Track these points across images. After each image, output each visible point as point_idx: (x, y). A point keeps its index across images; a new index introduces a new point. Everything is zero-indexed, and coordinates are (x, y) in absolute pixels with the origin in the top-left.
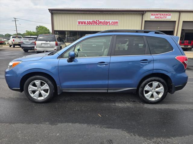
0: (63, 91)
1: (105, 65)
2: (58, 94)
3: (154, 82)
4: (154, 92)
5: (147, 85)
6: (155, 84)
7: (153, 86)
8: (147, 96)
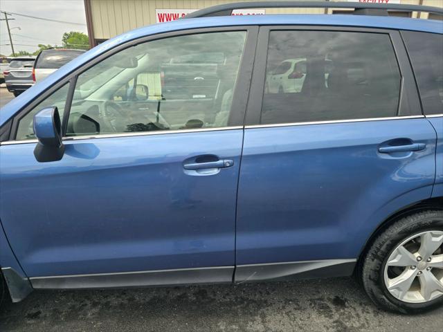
0: (36, 286)
1: (218, 167)
2: (15, 300)
3: (428, 233)
4: (424, 271)
5: (400, 247)
6: (434, 239)
7: (424, 246)
8: (397, 288)
